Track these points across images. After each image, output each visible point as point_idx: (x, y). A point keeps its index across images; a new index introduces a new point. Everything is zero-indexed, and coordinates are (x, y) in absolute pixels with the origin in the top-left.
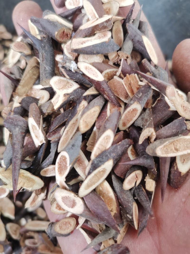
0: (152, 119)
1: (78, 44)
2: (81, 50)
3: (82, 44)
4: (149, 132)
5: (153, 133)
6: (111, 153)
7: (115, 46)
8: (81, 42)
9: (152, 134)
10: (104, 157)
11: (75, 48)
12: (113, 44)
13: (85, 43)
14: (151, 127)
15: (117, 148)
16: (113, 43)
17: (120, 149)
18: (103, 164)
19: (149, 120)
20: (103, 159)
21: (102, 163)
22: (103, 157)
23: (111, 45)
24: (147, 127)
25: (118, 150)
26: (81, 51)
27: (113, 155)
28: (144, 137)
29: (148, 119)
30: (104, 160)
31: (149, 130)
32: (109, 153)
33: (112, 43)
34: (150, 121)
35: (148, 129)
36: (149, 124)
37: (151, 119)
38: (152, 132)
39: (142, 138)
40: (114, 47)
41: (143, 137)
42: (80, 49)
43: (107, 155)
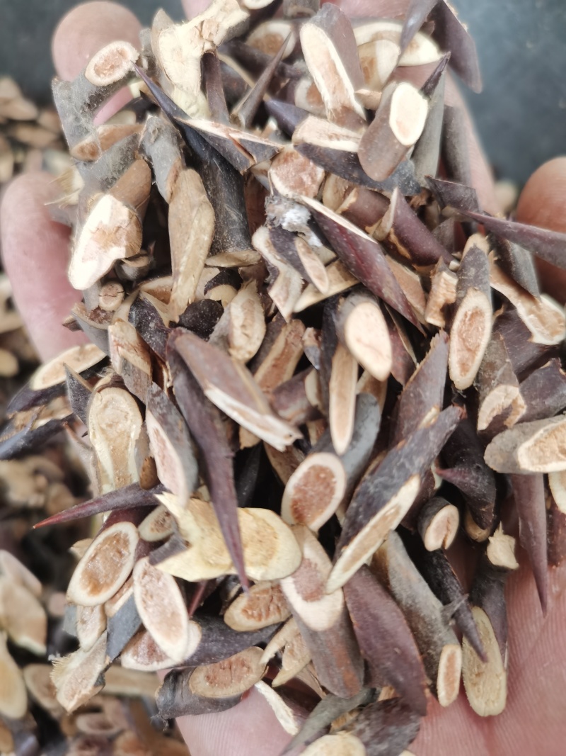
0: (509, 363)
1: (321, 134)
2: (321, 151)
3: (330, 138)
4: (506, 397)
5: (517, 399)
6: (414, 457)
7: (411, 182)
8: (329, 133)
9: (515, 401)
10: (395, 472)
11: (309, 140)
12: (408, 175)
13: (338, 139)
14: (510, 382)
15: (429, 438)
16: (409, 171)
17: (436, 441)
18: (395, 494)
19: (502, 366)
20: (392, 477)
21: (392, 490)
22: (391, 471)
23: (405, 175)
24: (500, 383)
25: (431, 444)
26: (321, 154)
27: (419, 463)
28: (493, 410)
29: (495, 363)
30: (395, 481)
31: (506, 390)
32: (406, 457)
33: (407, 171)
34: (505, 366)
35: (502, 387)
36: (503, 375)
37: (505, 362)
38: (514, 398)
39: (488, 412)
40: (409, 183)
41: (490, 410)
42: (320, 149)
43: (403, 465)
